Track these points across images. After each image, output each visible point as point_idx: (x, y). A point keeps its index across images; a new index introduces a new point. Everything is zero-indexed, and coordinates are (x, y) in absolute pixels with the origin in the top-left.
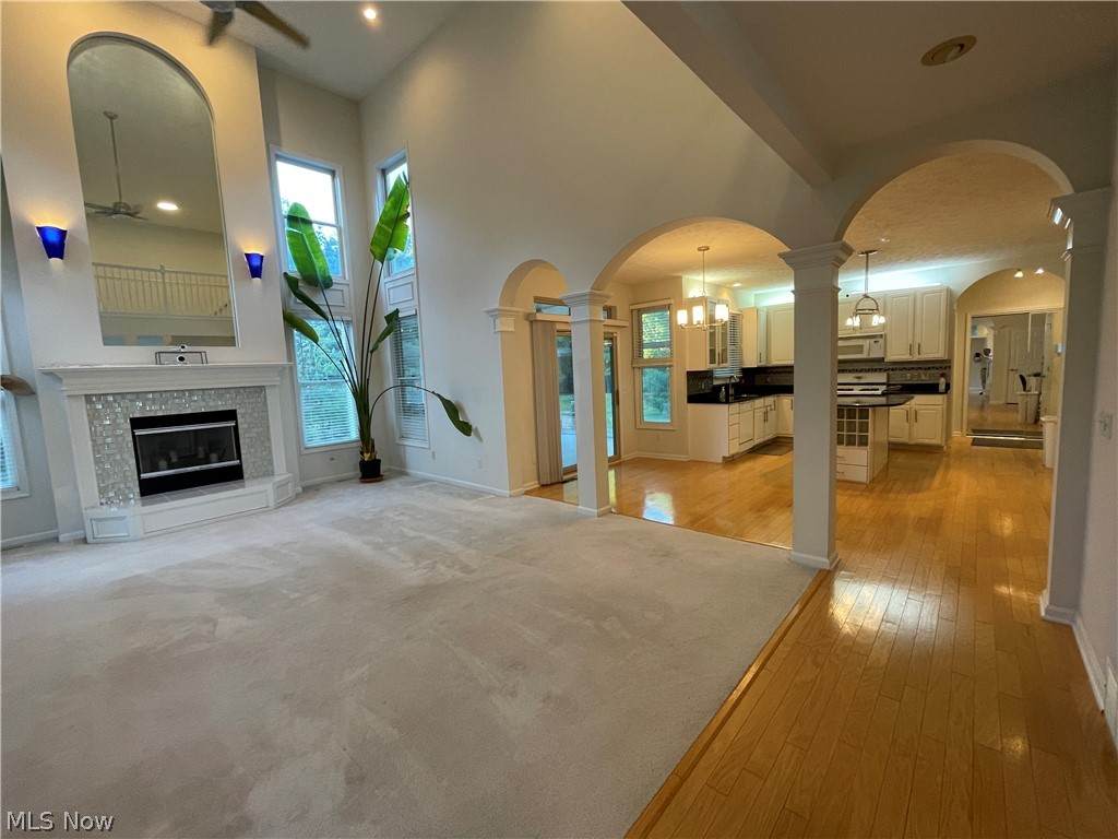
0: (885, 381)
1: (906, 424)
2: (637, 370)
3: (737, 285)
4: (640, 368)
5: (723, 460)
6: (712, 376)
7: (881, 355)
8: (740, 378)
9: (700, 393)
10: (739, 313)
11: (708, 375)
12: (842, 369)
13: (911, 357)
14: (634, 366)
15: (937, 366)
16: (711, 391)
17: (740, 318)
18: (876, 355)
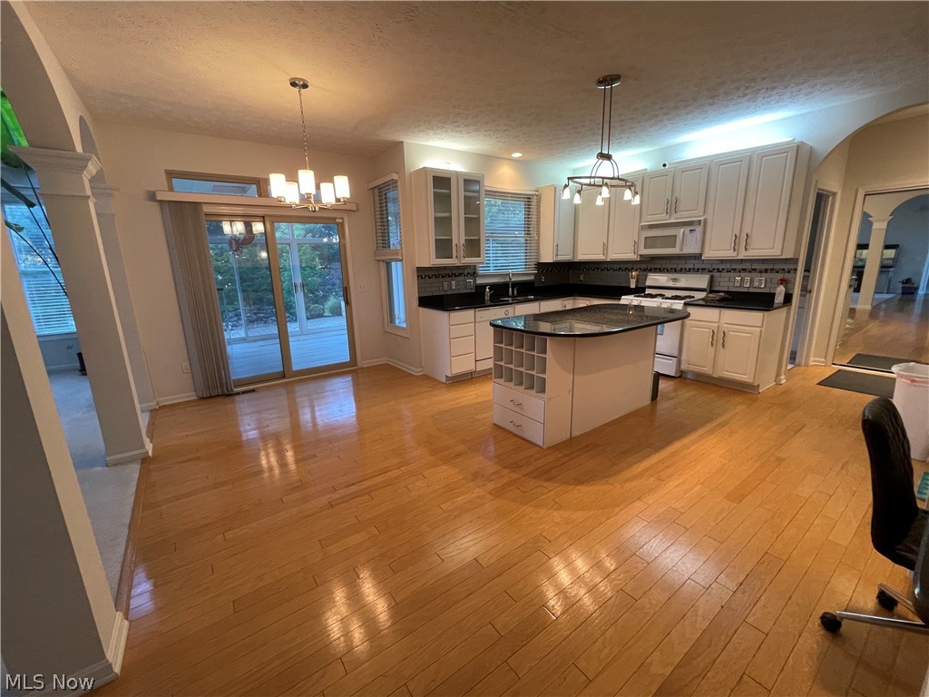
0: (705, 286)
2: (381, 264)
3: (517, 155)
4: (383, 261)
5: (447, 380)
6: (475, 273)
7: (697, 251)
8: (535, 274)
9: (448, 293)
10: (533, 193)
11: (466, 272)
12: (659, 266)
13: (735, 254)
14: (378, 258)
15: (777, 267)
16: (473, 291)
17: (534, 200)
18: (691, 248)
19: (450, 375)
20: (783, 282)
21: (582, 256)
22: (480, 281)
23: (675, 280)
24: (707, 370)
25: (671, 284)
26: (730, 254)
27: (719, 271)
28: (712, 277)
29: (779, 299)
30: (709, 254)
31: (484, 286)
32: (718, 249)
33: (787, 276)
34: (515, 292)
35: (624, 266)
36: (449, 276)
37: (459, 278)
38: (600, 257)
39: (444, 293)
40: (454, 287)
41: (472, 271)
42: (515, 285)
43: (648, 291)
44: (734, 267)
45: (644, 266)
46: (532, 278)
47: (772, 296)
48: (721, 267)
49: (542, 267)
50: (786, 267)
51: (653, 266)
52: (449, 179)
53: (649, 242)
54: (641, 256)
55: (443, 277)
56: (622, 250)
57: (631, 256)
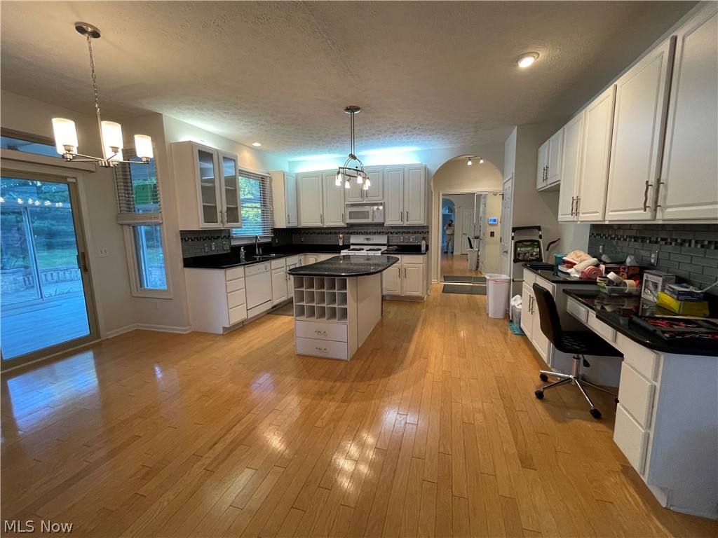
0: (386, 242)
1: (399, 280)
2: (126, 228)
3: (257, 144)
4: (129, 225)
5: (224, 331)
6: (229, 236)
7: (382, 221)
8: (272, 238)
9: (209, 254)
10: (267, 175)
11: (222, 236)
12: (356, 231)
13: (402, 223)
14: (119, 222)
15: (420, 230)
16: (229, 251)
17: (268, 180)
18: (378, 220)
19: (228, 326)
20: (424, 238)
21: (305, 223)
22: (234, 243)
23: (368, 239)
24: (398, 292)
25: (366, 242)
26: (399, 223)
27: (391, 233)
28: (388, 237)
29: (423, 248)
30: (388, 223)
31: (238, 248)
32: (392, 220)
33: (425, 235)
34: (261, 251)
35: (333, 231)
36: (209, 239)
37: (217, 241)
38: (319, 224)
39: (205, 254)
40: (214, 249)
41: (226, 235)
42: (260, 245)
43: (352, 247)
44: (399, 230)
45: (347, 231)
46: (270, 240)
47: (420, 246)
48: (392, 231)
49: (277, 232)
50: (424, 230)
51: (353, 231)
52: (212, 155)
53: (352, 215)
54: (347, 224)
55: (204, 240)
56: (334, 219)
57: (341, 224)
